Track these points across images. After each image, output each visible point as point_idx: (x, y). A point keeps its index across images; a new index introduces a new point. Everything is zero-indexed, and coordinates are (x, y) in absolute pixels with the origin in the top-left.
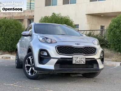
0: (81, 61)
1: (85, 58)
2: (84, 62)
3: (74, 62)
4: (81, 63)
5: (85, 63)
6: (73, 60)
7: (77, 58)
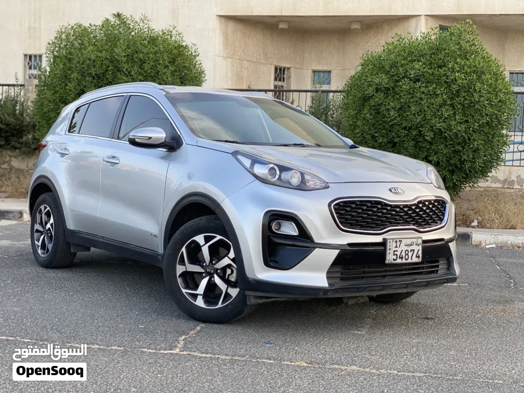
0: (410, 254)
1: (420, 241)
2: (419, 257)
3: (390, 258)
4: (409, 261)
5: (420, 260)
6: (388, 251)
7: (398, 244)
